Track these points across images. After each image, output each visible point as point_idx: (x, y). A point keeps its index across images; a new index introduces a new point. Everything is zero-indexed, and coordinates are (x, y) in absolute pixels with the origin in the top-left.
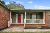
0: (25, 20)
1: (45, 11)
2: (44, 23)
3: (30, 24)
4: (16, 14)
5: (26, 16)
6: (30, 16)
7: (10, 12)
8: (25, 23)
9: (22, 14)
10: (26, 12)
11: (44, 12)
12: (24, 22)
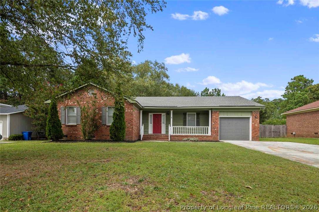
0: (171, 128)
1: (211, 109)
2: (210, 134)
3: (180, 136)
4: (150, 114)
5: (172, 119)
6: (182, 117)
7: (141, 111)
8: (171, 132)
9: (163, 114)
10: (172, 112)
11: (210, 111)
12: (167, 131)
